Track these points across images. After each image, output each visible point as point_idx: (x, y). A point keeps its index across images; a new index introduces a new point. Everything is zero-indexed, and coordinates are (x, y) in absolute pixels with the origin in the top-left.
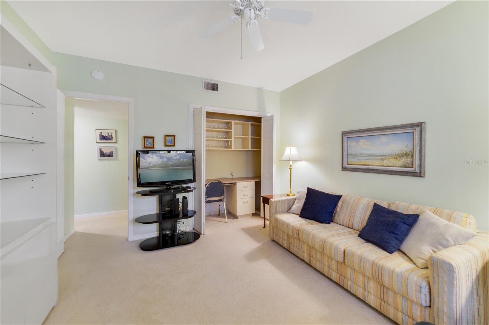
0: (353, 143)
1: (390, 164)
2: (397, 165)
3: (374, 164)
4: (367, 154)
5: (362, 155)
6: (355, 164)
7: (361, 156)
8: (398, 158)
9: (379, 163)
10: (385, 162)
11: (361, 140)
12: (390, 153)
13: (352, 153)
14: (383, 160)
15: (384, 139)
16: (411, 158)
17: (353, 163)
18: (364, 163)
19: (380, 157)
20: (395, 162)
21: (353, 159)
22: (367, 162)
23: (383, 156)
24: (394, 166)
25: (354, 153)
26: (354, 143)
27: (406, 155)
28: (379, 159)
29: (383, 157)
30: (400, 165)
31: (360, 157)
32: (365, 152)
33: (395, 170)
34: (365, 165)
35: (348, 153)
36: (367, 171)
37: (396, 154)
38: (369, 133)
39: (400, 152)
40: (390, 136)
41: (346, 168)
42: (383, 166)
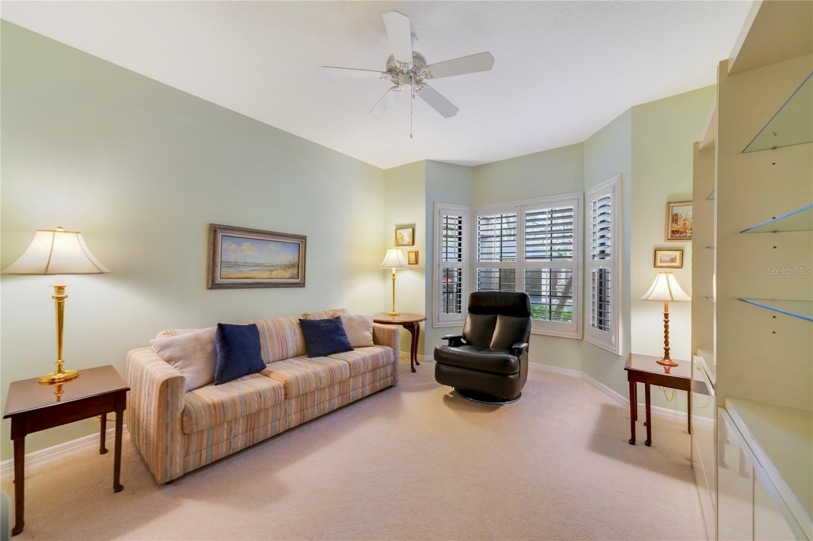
0: (231, 245)
1: (279, 276)
2: (286, 277)
3: (262, 276)
4: (253, 263)
5: (245, 265)
6: (234, 277)
7: (243, 265)
8: (287, 269)
9: (268, 275)
10: (274, 274)
11: (244, 243)
12: (279, 263)
13: (228, 261)
14: (272, 271)
15: (273, 246)
16: (297, 269)
17: (230, 276)
18: (248, 276)
19: (269, 268)
20: (284, 273)
21: (231, 270)
22: (253, 274)
23: (272, 266)
24: (283, 277)
25: (233, 260)
26: (233, 245)
27: (293, 266)
28: (267, 270)
29: (271, 268)
30: (288, 277)
31: (243, 267)
32: (250, 260)
33: (284, 282)
34: (249, 278)
35: (222, 260)
36: (253, 286)
37: (284, 265)
38: (260, 236)
39: (288, 263)
40: (279, 243)
41: (219, 284)
42: (272, 278)
